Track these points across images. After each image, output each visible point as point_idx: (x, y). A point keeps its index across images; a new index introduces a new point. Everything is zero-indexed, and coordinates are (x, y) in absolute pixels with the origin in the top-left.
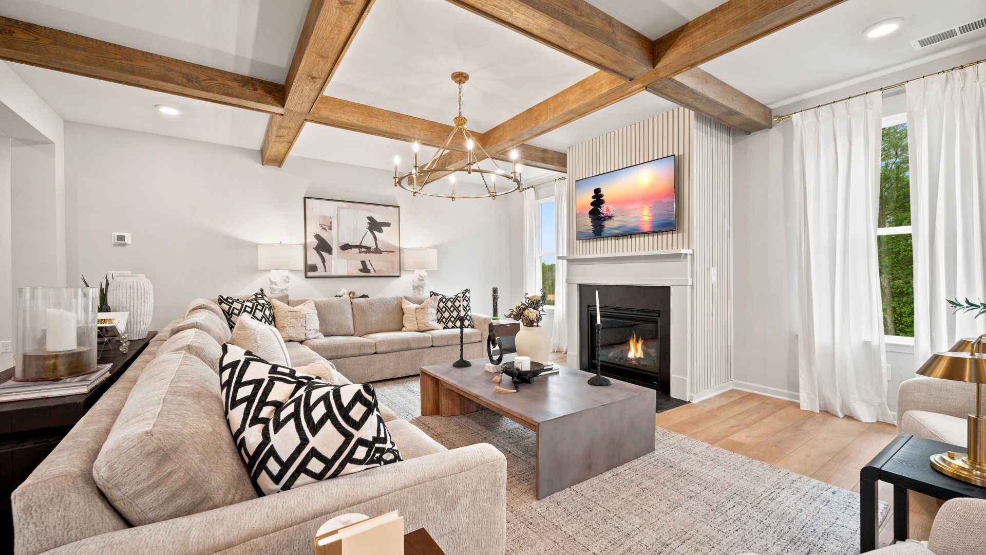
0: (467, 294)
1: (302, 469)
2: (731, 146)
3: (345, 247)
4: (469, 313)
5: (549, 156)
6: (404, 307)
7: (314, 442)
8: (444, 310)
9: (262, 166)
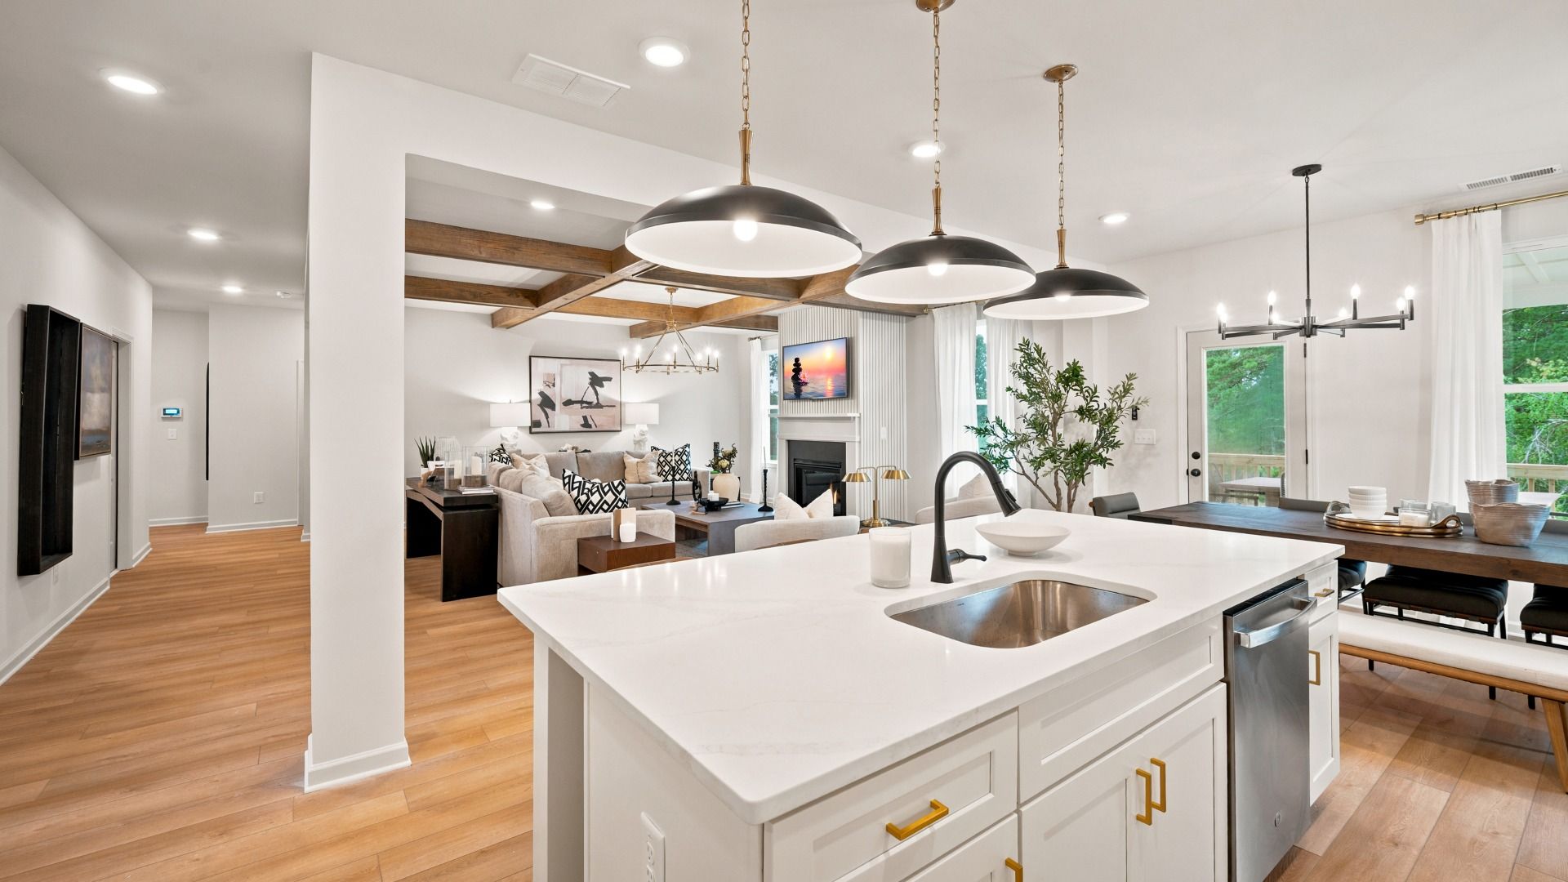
0: (687, 449)
1: (601, 508)
2: (904, 325)
3: (568, 403)
4: (688, 467)
5: (762, 320)
6: (626, 460)
7: (605, 498)
8: (664, 464)
9: (490, 328)
